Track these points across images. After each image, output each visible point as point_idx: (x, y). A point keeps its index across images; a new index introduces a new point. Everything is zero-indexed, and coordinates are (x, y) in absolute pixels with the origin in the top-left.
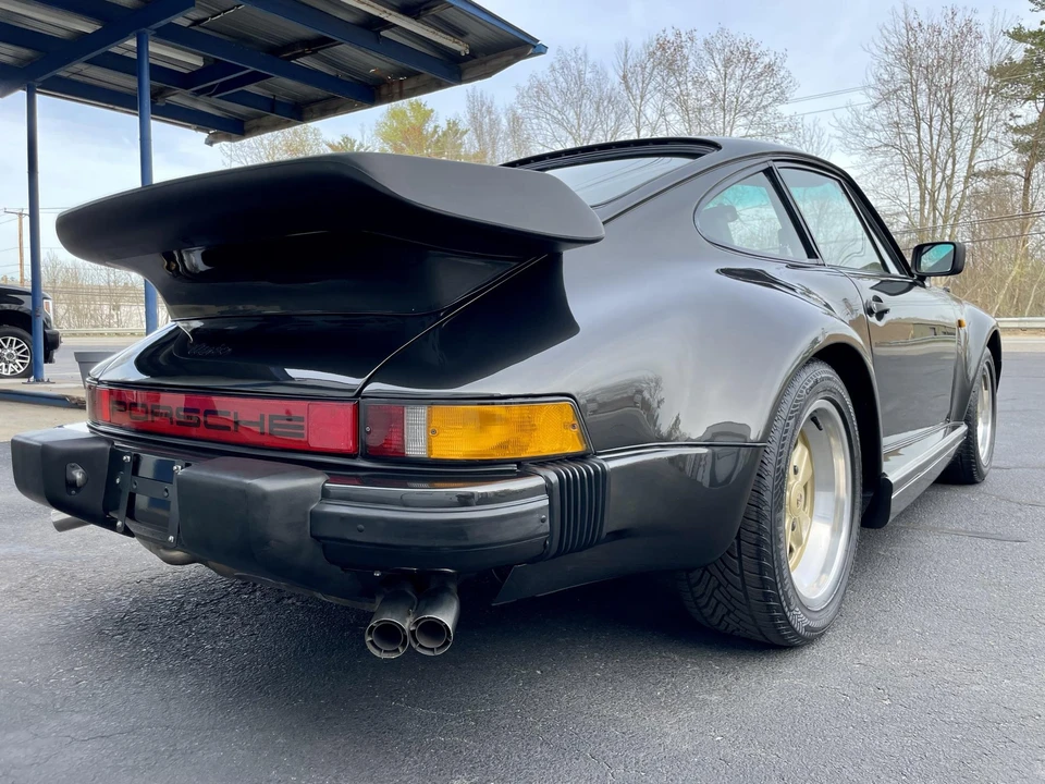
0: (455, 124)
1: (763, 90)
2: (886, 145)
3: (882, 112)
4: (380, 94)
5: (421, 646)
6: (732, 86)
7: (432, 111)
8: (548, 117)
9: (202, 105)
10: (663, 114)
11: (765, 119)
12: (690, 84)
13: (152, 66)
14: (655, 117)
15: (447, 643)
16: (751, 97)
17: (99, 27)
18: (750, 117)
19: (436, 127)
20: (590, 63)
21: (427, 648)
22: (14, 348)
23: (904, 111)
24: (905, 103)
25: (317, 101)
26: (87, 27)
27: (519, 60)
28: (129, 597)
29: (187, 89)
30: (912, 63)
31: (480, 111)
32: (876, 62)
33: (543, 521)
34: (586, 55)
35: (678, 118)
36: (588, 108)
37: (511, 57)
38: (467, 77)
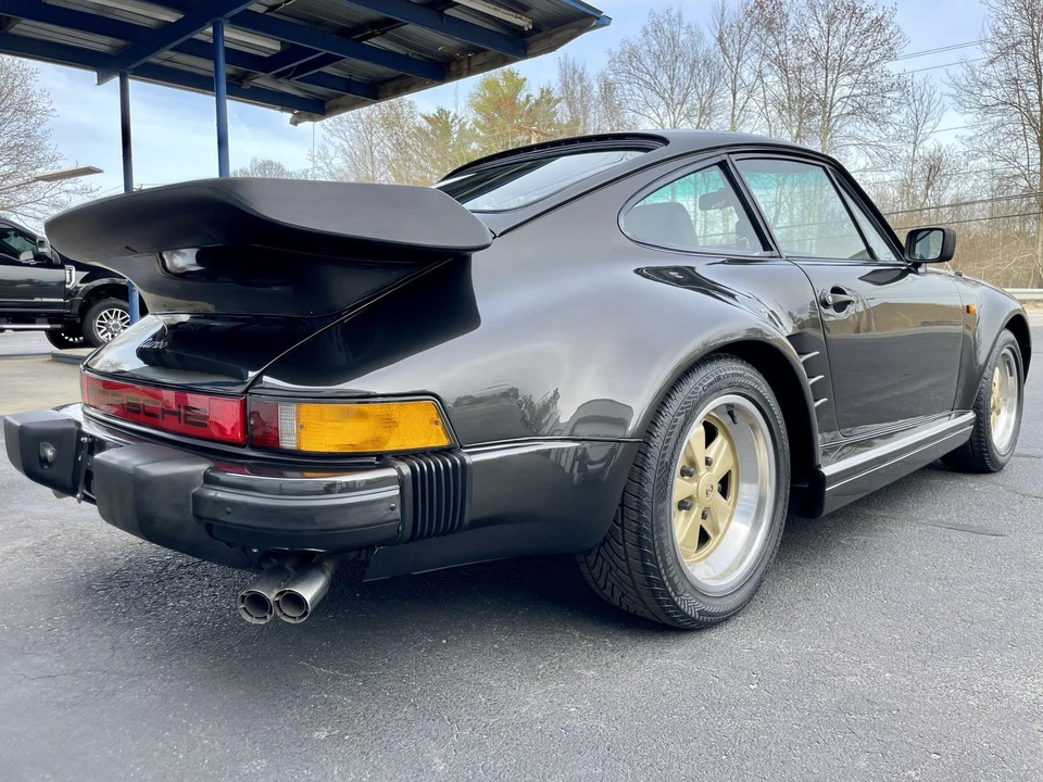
0: (548, 92)
1: (869, 47)
2: (1005, 103)
3: (999, 67)
4: (449, 71)
5: (284, 614)
6: (835, 43)
7: (525, 79)
8: (640, 82)
9: (286, 87)
10: (760, 76)
11: (871, 77)
12: (789, 43)
13: (227, 49)
14: (752, 78)
15: (306, 613)
16: (856, 54)
17: (182, 16)
18: (855, 76)
19: (528, 97)
20: (685, 25)
21: (290, 617)
22: (119, 319)
23: (1024, 66)
24: (1025, 58)
25: (391, 80)
26: (170, 16)
27: (582, 33)
28: (126, 557)
29: (267, 72)
30: (1034, 14)
31: (573, 77)
32: (993, 14)
33: (393, 509)
34: (680, 16)
35: (777, 79)
36: (682, 72)
37: (575, 30)
38: (534, 51)
